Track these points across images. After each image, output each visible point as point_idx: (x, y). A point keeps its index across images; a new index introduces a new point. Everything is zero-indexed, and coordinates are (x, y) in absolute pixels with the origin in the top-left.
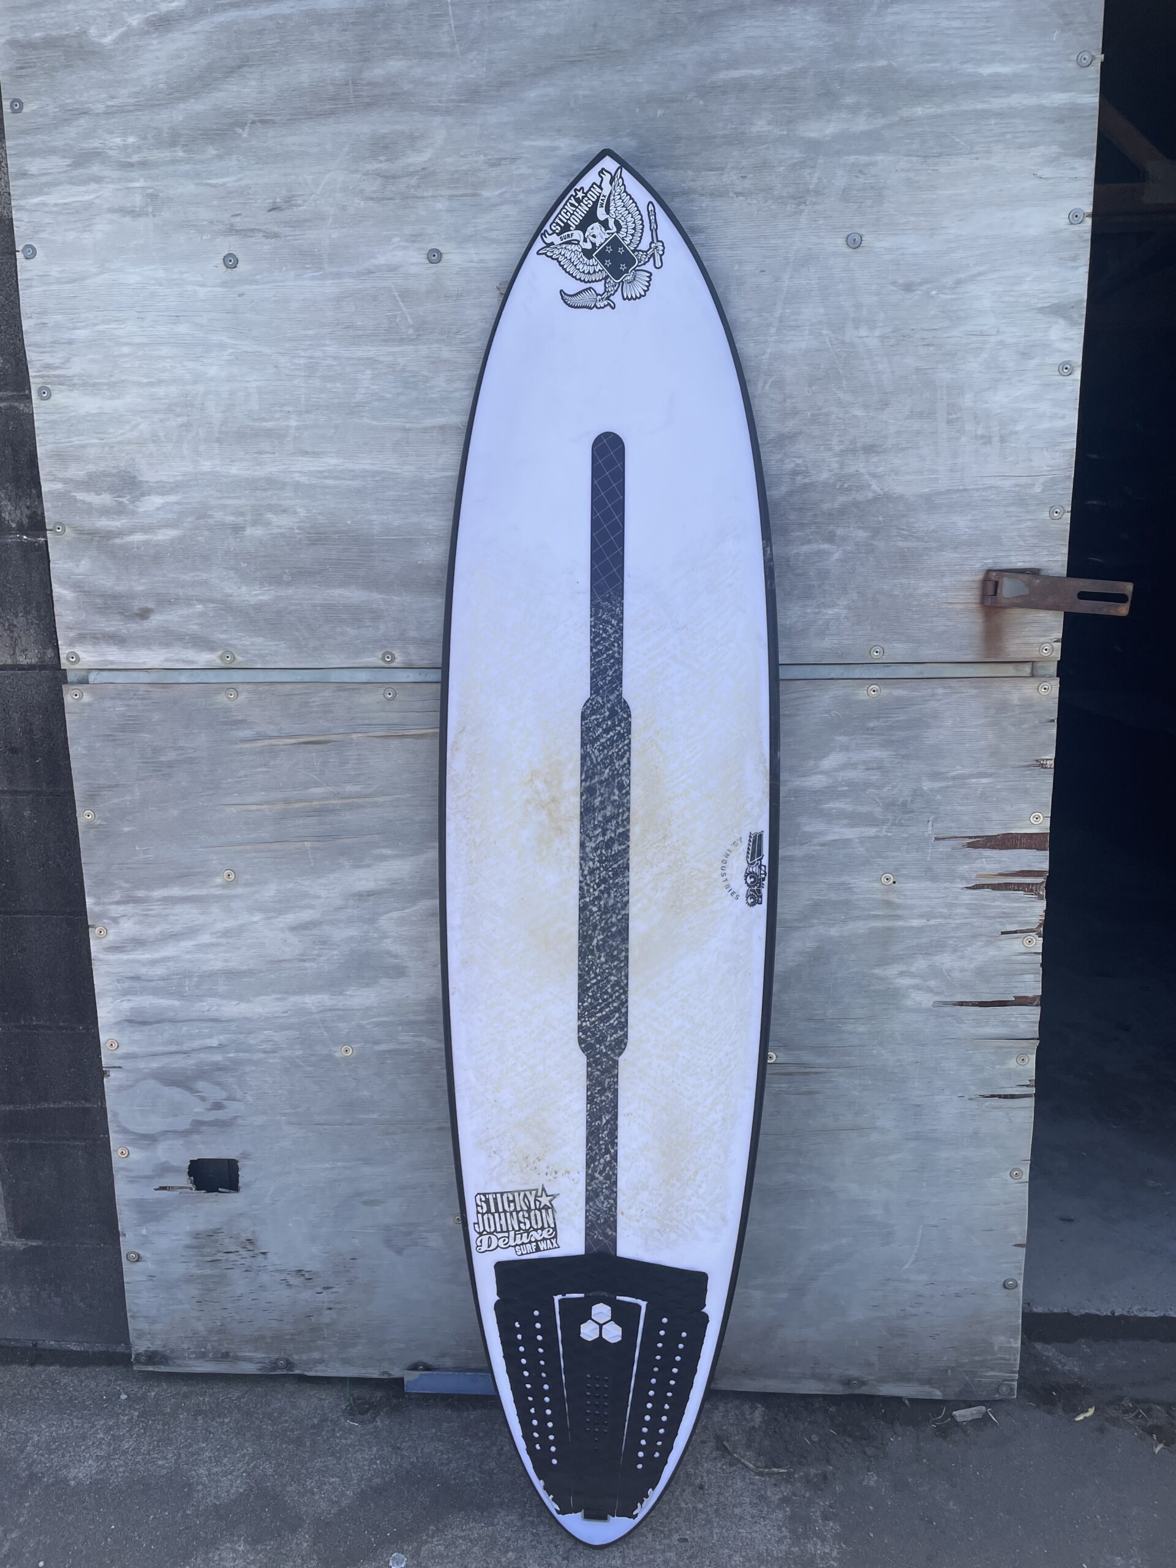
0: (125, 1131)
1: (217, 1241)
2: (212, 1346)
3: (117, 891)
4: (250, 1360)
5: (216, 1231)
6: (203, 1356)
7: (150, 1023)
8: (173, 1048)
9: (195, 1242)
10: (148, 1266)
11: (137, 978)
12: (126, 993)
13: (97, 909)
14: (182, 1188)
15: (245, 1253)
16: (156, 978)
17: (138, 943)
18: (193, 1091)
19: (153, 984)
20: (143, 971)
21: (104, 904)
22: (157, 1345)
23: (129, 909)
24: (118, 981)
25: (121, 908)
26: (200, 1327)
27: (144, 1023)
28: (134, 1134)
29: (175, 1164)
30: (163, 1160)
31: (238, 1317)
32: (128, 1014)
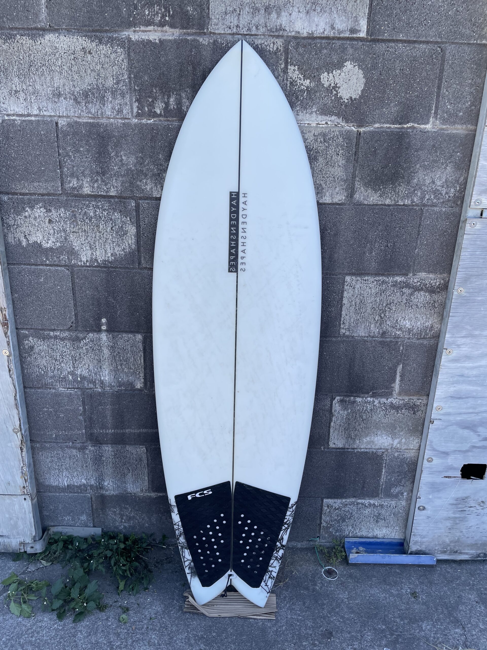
0: (434, 450)
1: (466, 502)
2: (451, 549)
3: (464, 331)
4: (467, 554)
5: (467, 498)
6: (444, 552)
7: (462, 398)
8: (471, 411)
9: (455, 502)
10: (427, 513)
11: (462, 376)
12: (453, 383)
13: (450, 340)
14: (455, 477)
15: (478, 507)
16: (472, 376)
17: (468, 358)
18: (475, 432)
19: (470, 379)
20: (466, 372)
21: (455, 337)
22: (423, 548)
23: (468, 340)
24: (452, 377)
25: (463, 340)
26: (447, 540)
27: (459, 398)
28: (438, 451)
29: (456, 466)
30: (450, 464)
31: (467, 536)
32: (452, 393)
